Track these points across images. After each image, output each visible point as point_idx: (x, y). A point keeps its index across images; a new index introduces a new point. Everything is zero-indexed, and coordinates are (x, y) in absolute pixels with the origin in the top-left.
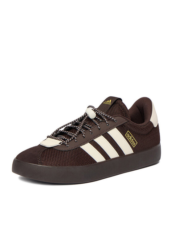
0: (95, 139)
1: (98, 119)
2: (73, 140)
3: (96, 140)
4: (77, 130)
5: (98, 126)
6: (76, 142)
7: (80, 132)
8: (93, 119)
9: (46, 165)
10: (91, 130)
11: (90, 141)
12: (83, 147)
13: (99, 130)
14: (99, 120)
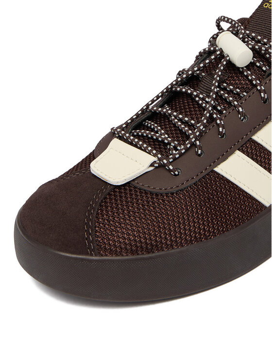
0: (254, 134)
1: (258, 64)
2: (191, 152)
3: (259, 137)
4: (204, 109)
5: (260, 91)
6: (199, 155)
7: (211, 119)
8: (242, 68)
9: (117, 255)
10: (241, 109)
11: (242, 142)
12: (223, 169)
13: (265, 102)
14: (260, 67)
